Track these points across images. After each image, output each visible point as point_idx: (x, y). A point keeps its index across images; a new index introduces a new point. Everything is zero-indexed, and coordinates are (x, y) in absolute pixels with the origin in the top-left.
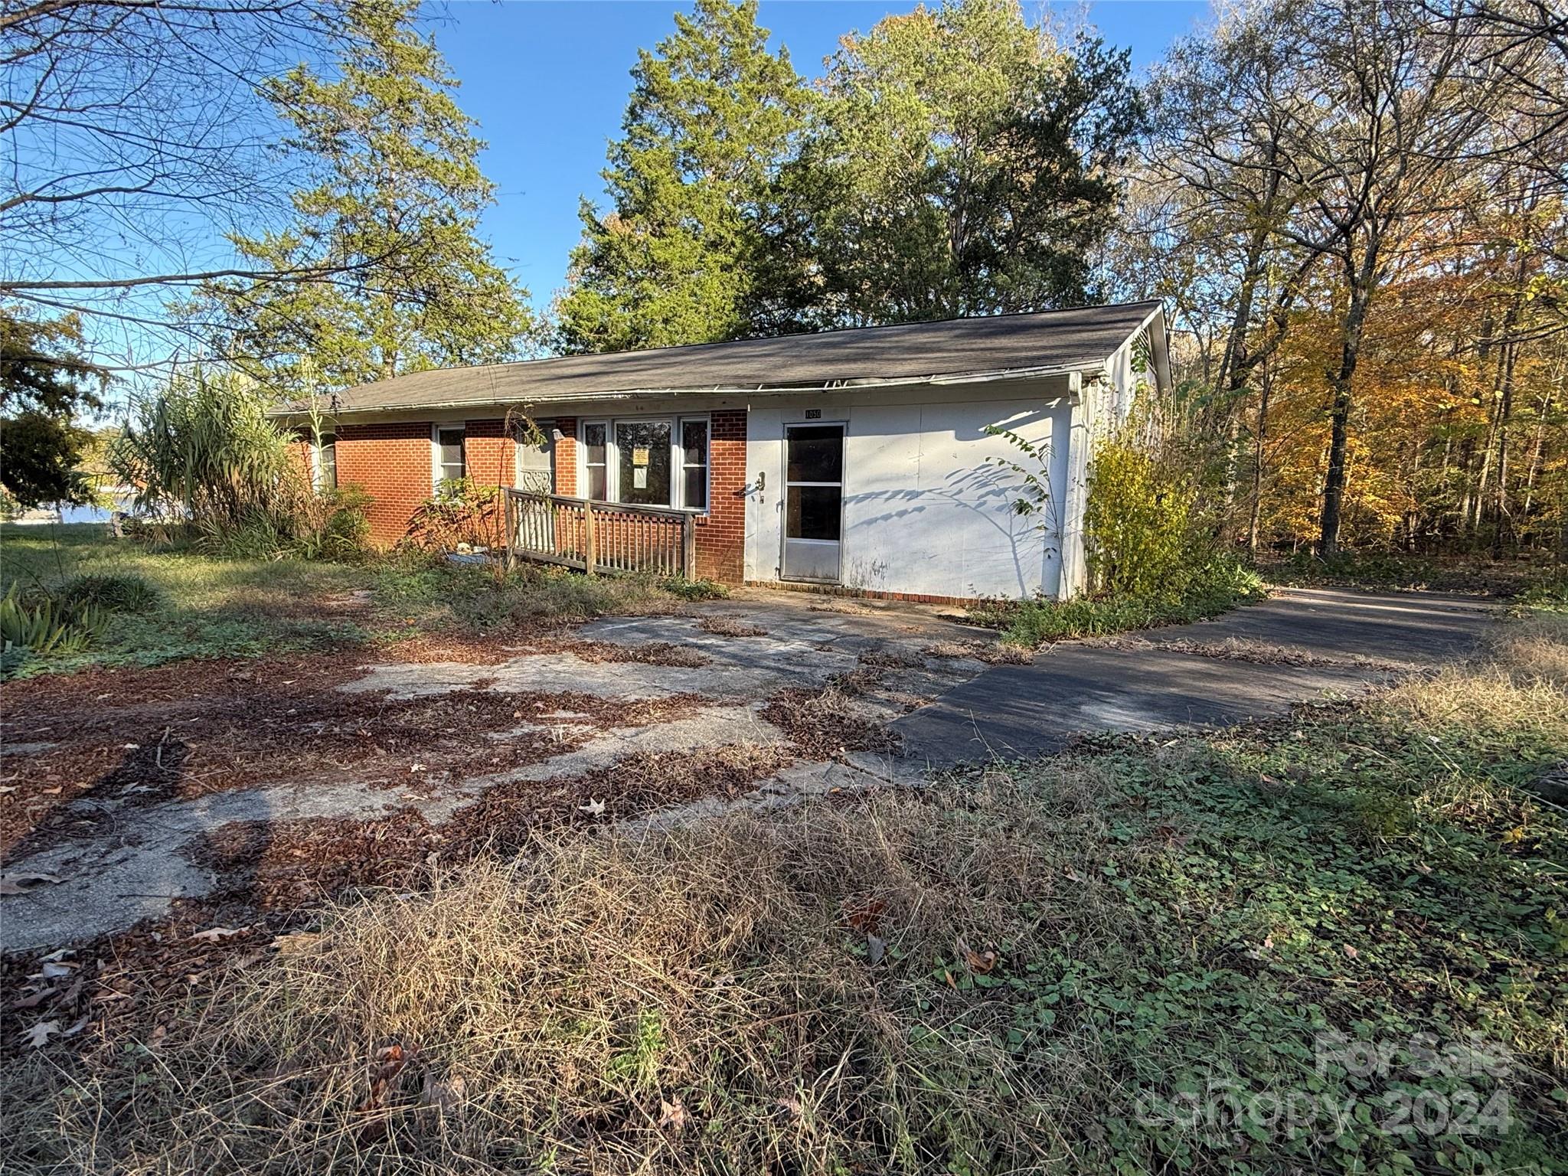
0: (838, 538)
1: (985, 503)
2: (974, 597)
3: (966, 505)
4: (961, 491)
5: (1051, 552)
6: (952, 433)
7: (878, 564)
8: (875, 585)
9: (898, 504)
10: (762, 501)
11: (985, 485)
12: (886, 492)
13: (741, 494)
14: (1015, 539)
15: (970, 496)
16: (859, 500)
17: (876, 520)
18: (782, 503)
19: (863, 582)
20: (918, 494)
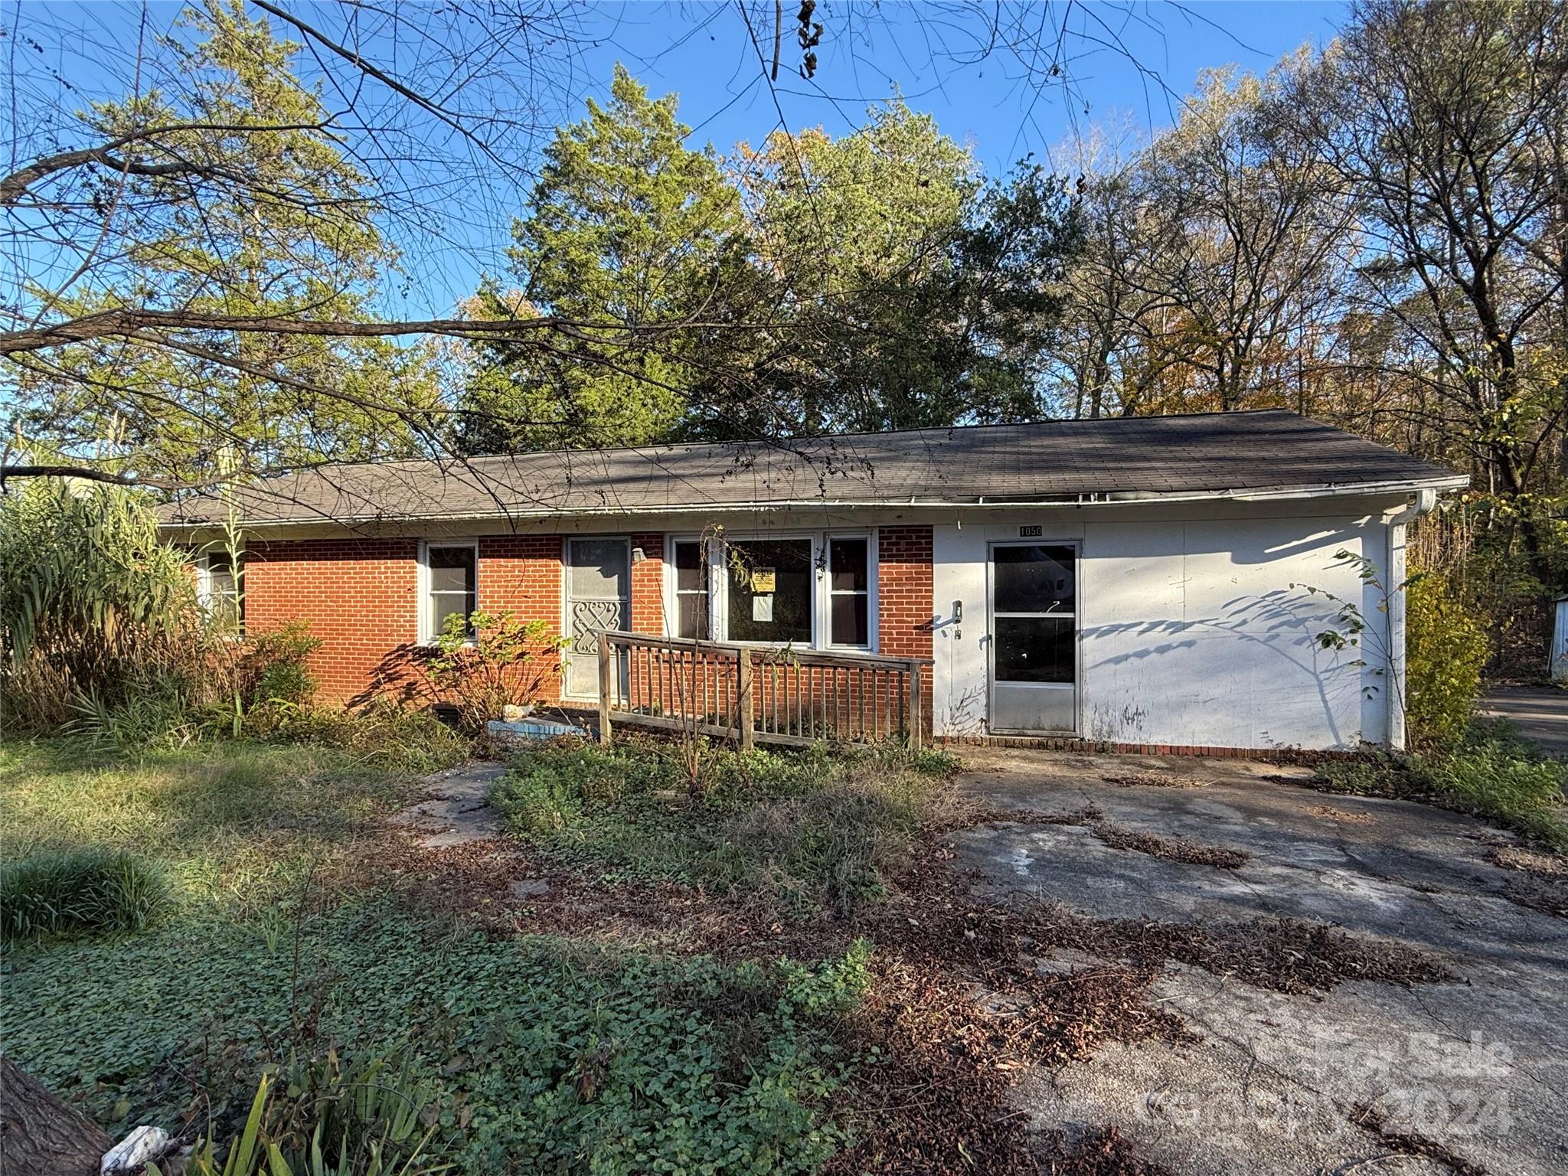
0: (1072, 680)
1: (1278, 635)
2: (1269, 746)
3: (1252, 639)
4: (1244, 622)
5: (1371, 692)
6: (1228, 555)
7: (1131, 711)
8: (1128, 736)
9: (1159, 636)
10: (958, 636)
11: (1278, 615)
12: (1141, 623)
13: (927, 628)
14: (1322, 677)
15: (1258, 626)
16: (1102, 633)
17: (1126, 657)
18: (989, 637)
19: (1110, 733)
20: (1185, 626)
